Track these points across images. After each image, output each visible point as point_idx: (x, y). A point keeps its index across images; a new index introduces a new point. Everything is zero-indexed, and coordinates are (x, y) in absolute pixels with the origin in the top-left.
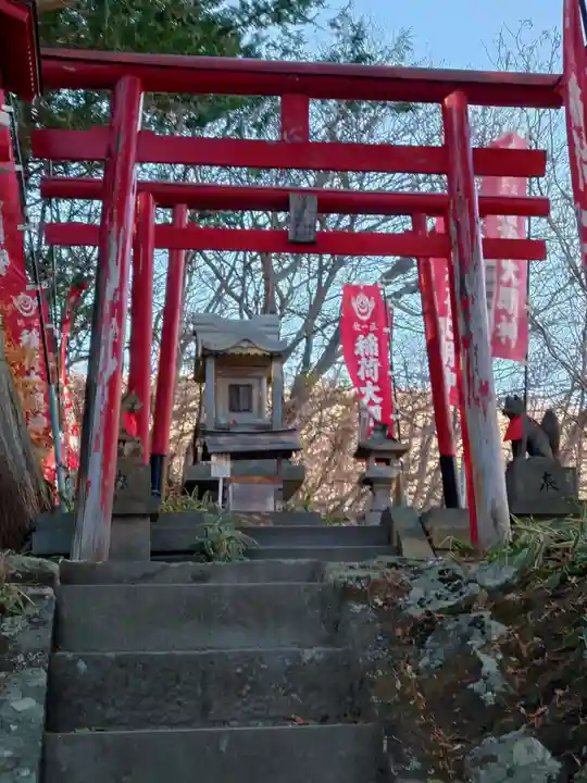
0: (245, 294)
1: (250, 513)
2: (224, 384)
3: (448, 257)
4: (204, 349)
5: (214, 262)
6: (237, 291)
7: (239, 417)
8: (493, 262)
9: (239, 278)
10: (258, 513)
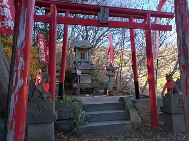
0: (83, 35)
1: (85, 84)
2: (80, 53)
3: (145, 30)
4: (75, 47)
5: (78, 29)
6: (82, 34)
7: (82, 60)
8: (154, 31)
9: (82, 32)
10: (87, 84)
